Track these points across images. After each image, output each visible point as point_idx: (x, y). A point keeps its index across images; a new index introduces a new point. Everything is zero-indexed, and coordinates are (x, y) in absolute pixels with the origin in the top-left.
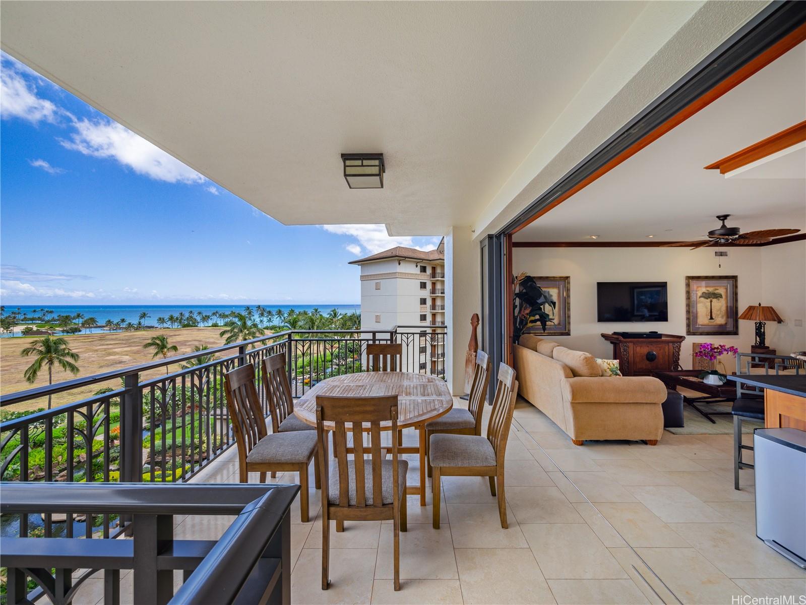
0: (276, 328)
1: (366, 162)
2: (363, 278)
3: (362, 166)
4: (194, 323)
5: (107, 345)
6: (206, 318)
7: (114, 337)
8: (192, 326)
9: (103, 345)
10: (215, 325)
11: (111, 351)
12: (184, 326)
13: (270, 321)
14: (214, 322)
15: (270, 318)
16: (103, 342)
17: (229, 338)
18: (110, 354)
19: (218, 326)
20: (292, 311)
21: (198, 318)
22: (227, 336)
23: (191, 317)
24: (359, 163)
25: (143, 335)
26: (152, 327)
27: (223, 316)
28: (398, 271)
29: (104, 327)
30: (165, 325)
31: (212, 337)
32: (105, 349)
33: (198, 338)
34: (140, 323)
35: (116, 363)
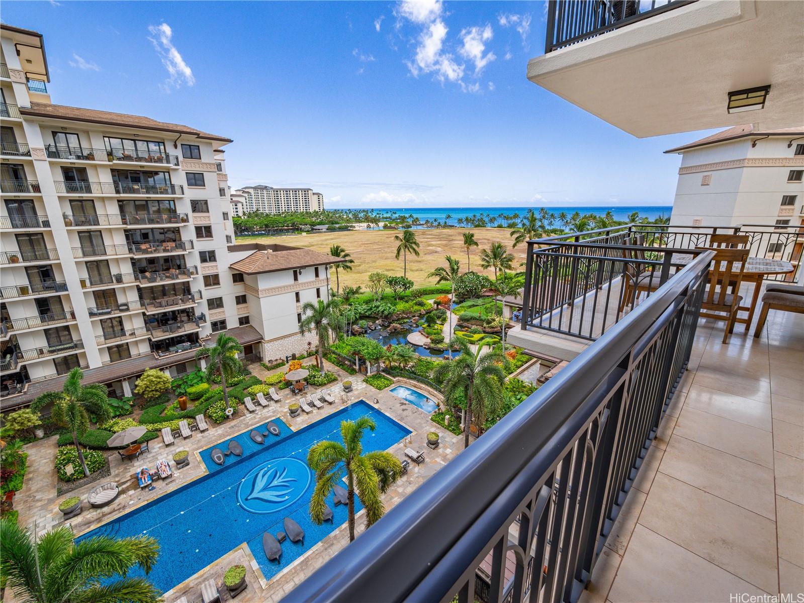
0: (556, 231)
1: (750, 95)
2: (683, 171)
3: (747, 98)
4: (483, 224)
5: (427, 238)
6: (492, 220)
7: (430, 233)
8: (482, 227)
9: (424, 238)
10: (500, 226)
11: (430, 243)
12: (476, 226)
13: (551, 224)
14: (499, 223)
15: (551, 222)
16: (425, 236)
17: (517, 238)
18: (429, 245)
19: (503, 228)
20: (577, 214)
21: (486, 220)
22: (516, 236)
23: (482, 218)
24: (745, 96)
25: (448, 232)
26: (453, 226)
27: (506, 218)
28: (749, 156)
29: (423, 225)
30: (462, 225)
31: (498, 237)
32: (427, 242)
33: (487, 237)
34: (445, 223)
35: (434, 252)
